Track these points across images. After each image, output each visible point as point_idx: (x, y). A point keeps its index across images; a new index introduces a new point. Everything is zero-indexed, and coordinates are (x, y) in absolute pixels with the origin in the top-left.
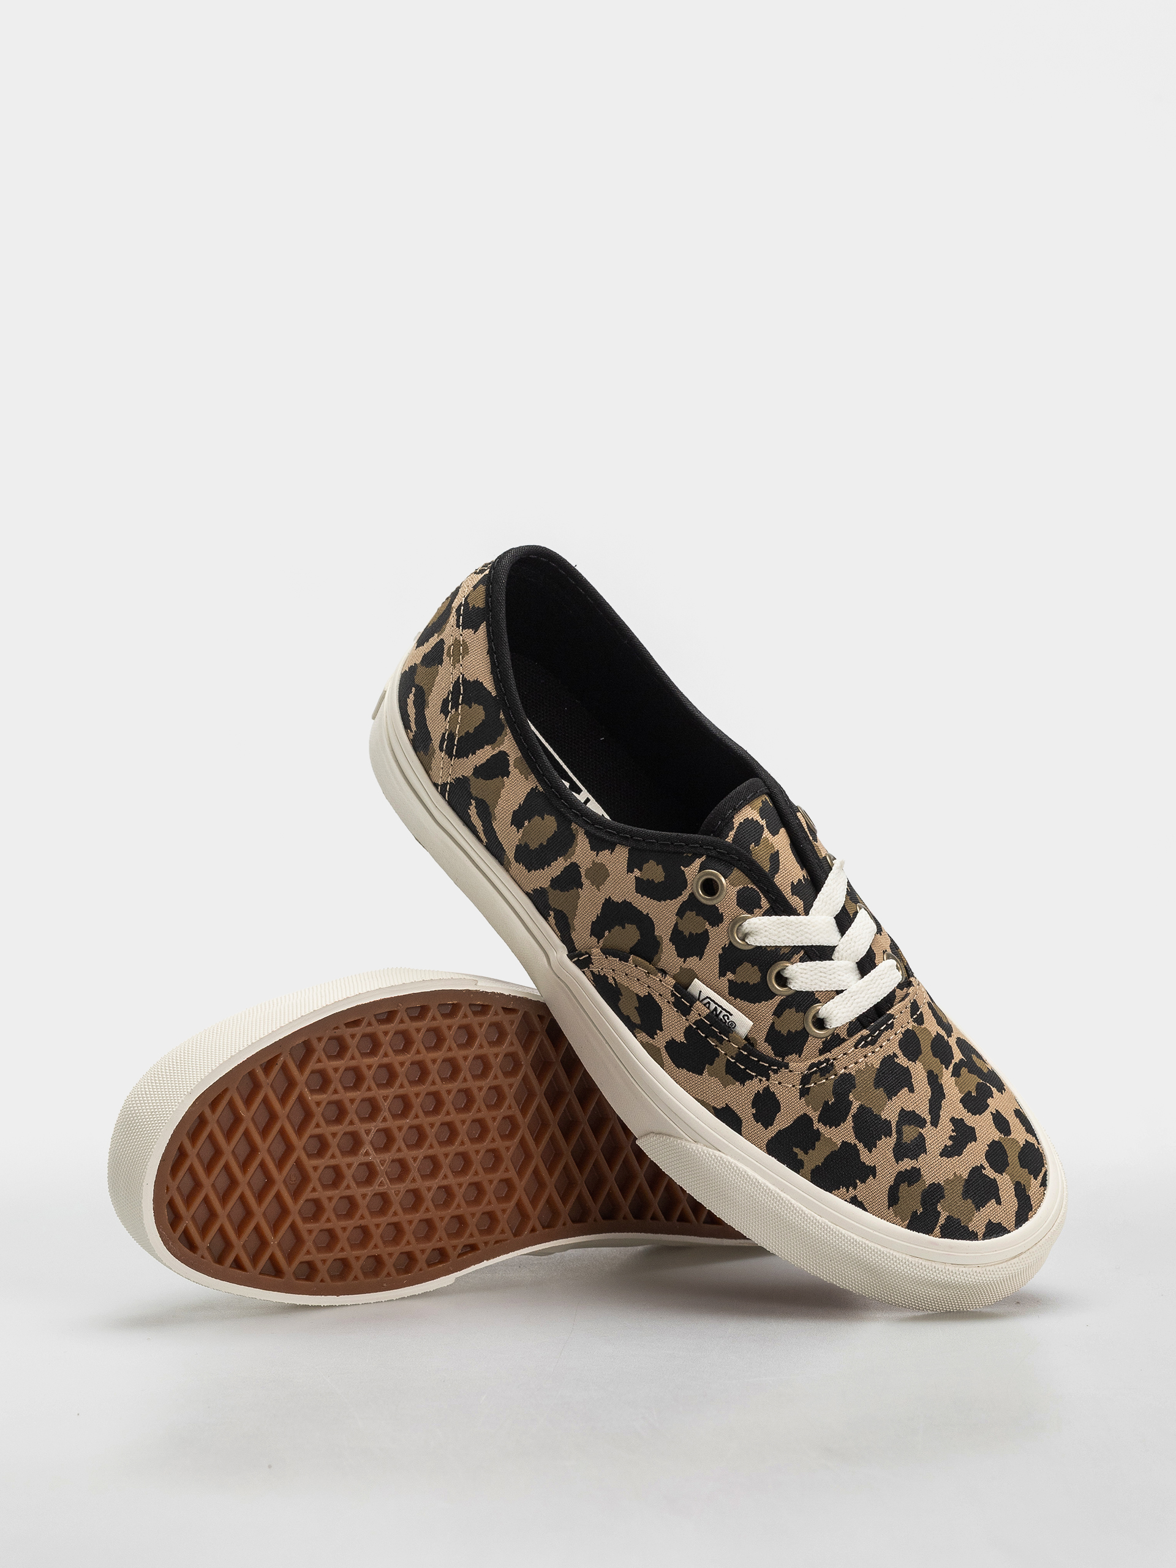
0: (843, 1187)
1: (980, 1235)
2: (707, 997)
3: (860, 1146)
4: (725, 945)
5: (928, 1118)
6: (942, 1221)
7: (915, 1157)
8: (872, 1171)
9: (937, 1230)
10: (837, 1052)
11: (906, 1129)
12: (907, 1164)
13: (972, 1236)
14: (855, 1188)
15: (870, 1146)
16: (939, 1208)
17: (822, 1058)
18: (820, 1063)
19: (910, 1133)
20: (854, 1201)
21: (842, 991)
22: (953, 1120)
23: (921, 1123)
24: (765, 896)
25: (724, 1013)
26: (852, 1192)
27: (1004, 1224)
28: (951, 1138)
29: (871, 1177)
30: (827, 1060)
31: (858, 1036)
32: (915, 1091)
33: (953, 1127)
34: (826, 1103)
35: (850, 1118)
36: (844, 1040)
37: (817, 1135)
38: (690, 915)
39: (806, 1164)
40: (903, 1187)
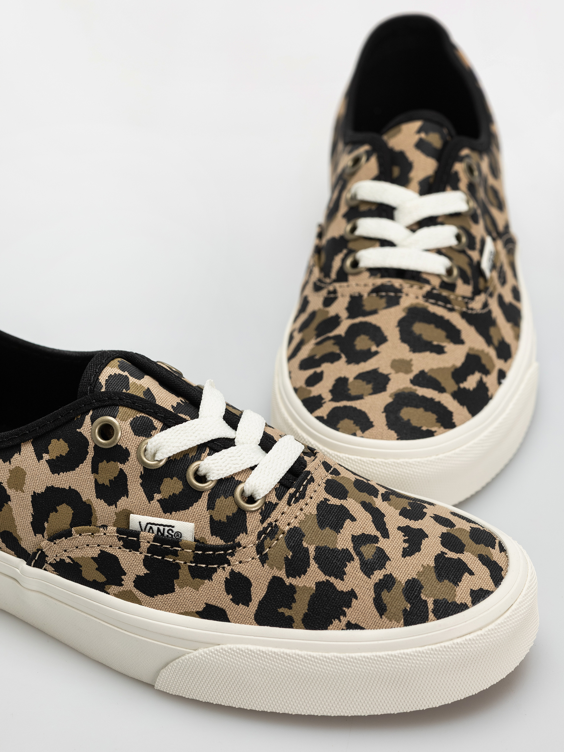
0: (334, 620)
1: (469, 603)
2: (148, 524)
3: (332, 580)
4: (141, 473)
5: (378, 534)
6: (431, 606)
7: (382, 566)
8: (352, 594)
9: (431, 615)
10: (275, 515)
11: (364, 549)
12: (378, 575)
13: (463, 607)
14: (345, 614)
15: (340, 575)
16: (423, 597)
17: (265, 525)
18: (265, 529)
19: (368, 551)
20: (350, 626)
21: (256, 466)
22: (399, 528)
23: (375, 539)
24: (156, 419)
25: (167, 528)
26: (344, 621)
27: (485, 588)
28: (405, 541)
29: (354, 600)
30: (270, 524)
31: (287, 496)
32: (357, 519)
33: (403, 534)
34: (286, 558)
35: (312, 562)
36: (277, 504)
37: (292, 589)
38: (103, 465)
39: (294, 617)
40: (385, 595)
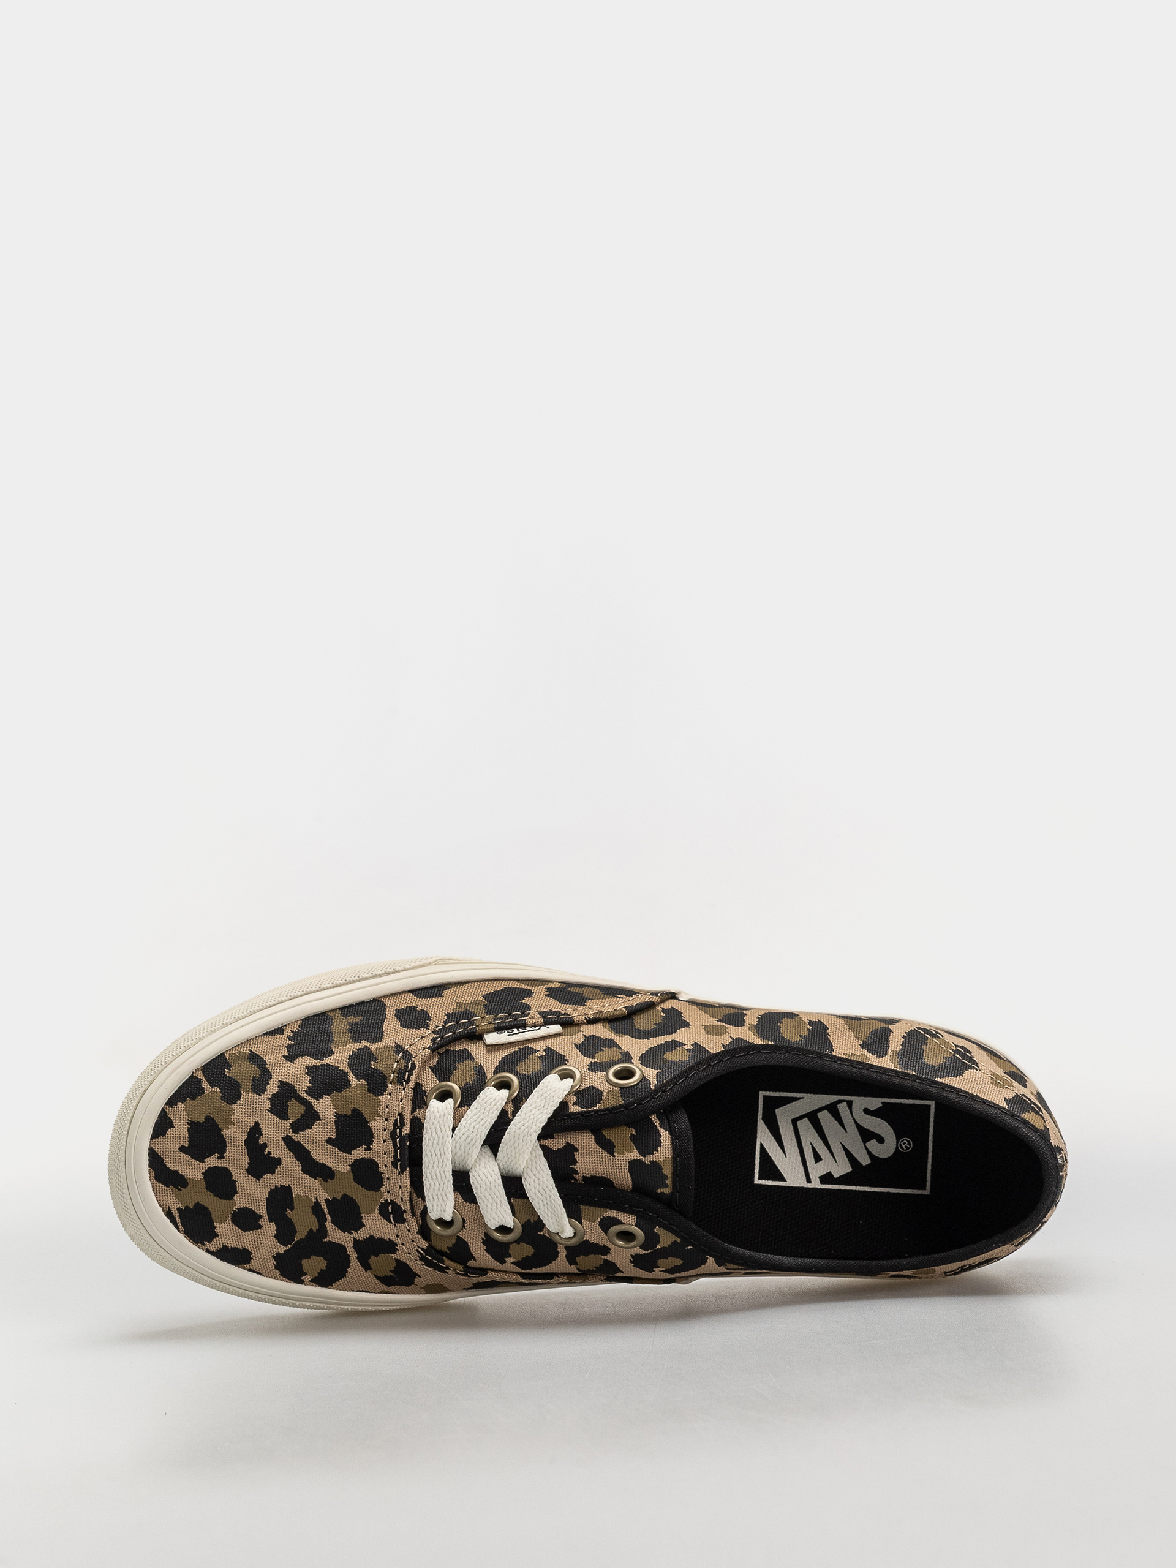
0: (298, 1030)
1: (168, 1109)
3: (318, 1063)
4: (568, 1062)
5: (296, 1137)
6: (205, 1084)
7: (273, 1099)
8: (291, 1058)
9: (201, 1076)
10: (409, 1092)
11: (302, 1109)
12: (272, 1088)
13: (172, 1102)
14: (289, 1038)
15: (311, 1070)
16: (217, 1089)
17: (413, 1078)
18: (411, 1074)
19: (296, 1110)
20: (280, 1030)
21: (453, 1131)
22: (278, 1162)
23: (297, 1127)
24: (578, 1113)
25: (516, 1032)
26: (288, 1032)
27: (161, 1138)
28: (265, 1145)
29: (286, 1054)
30: (408, 1081)
31: (407, 1122)
32: (326, 1143)
33: (272, 1156)
34: (375, 1060)
35: (348, 1070)
36: (413, 1110)
37: (356, 1039)
38: (616, 1057)
39: (341, 1017)
40: (256, 1072)
